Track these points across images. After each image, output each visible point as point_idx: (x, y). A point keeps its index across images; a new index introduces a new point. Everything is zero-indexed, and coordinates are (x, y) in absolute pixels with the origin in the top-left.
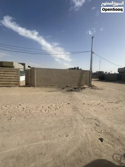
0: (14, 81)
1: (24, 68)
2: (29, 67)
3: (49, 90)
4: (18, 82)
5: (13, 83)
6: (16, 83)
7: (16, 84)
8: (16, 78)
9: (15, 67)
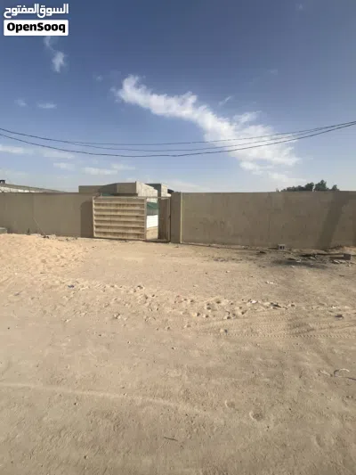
0: (133, 228)
1: (159, 194)
2: (170, 191)
4: (143, 229)
5: (131, 231)
6: (138, 232)
7: (138, 234)
8: (139, 220)
9: (139, 195)
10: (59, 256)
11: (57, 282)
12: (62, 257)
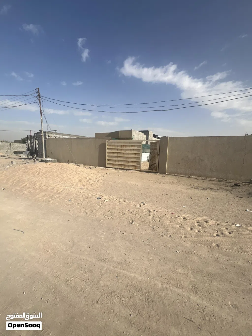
0: (132, 162)
1: (147, 138)
2: (155, 136)
3: (196, 185)
4: (139, 163)
7: (135, 166)
8: (136, 156)
9: (134, 139)
10: (88, 178)
11: (90, 195)
12: (90, 179)
